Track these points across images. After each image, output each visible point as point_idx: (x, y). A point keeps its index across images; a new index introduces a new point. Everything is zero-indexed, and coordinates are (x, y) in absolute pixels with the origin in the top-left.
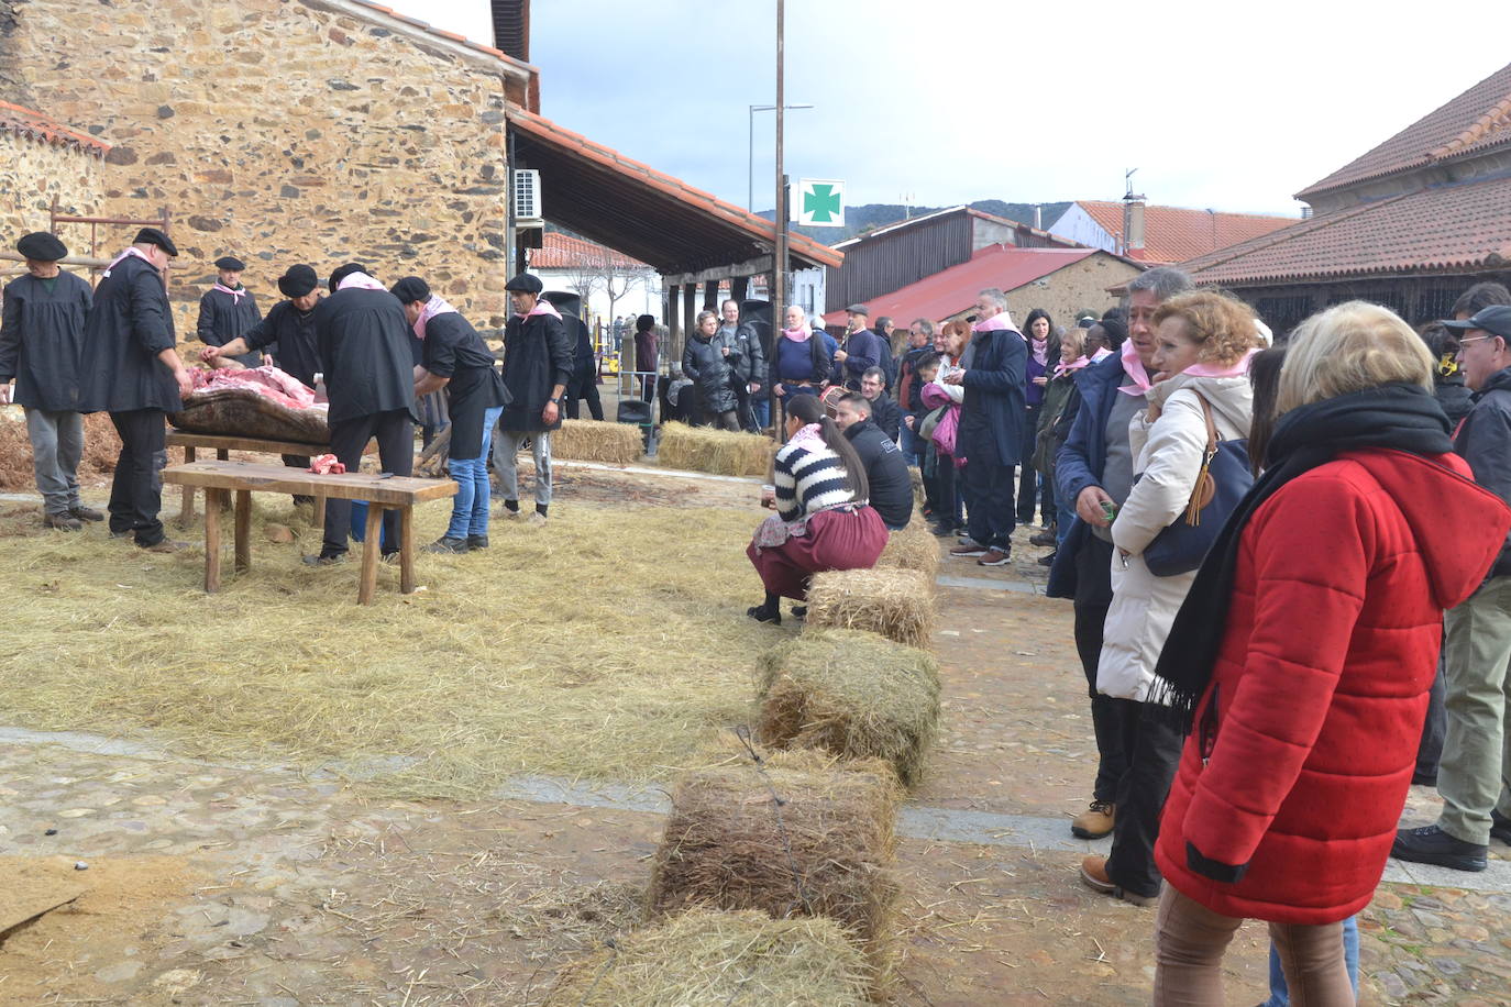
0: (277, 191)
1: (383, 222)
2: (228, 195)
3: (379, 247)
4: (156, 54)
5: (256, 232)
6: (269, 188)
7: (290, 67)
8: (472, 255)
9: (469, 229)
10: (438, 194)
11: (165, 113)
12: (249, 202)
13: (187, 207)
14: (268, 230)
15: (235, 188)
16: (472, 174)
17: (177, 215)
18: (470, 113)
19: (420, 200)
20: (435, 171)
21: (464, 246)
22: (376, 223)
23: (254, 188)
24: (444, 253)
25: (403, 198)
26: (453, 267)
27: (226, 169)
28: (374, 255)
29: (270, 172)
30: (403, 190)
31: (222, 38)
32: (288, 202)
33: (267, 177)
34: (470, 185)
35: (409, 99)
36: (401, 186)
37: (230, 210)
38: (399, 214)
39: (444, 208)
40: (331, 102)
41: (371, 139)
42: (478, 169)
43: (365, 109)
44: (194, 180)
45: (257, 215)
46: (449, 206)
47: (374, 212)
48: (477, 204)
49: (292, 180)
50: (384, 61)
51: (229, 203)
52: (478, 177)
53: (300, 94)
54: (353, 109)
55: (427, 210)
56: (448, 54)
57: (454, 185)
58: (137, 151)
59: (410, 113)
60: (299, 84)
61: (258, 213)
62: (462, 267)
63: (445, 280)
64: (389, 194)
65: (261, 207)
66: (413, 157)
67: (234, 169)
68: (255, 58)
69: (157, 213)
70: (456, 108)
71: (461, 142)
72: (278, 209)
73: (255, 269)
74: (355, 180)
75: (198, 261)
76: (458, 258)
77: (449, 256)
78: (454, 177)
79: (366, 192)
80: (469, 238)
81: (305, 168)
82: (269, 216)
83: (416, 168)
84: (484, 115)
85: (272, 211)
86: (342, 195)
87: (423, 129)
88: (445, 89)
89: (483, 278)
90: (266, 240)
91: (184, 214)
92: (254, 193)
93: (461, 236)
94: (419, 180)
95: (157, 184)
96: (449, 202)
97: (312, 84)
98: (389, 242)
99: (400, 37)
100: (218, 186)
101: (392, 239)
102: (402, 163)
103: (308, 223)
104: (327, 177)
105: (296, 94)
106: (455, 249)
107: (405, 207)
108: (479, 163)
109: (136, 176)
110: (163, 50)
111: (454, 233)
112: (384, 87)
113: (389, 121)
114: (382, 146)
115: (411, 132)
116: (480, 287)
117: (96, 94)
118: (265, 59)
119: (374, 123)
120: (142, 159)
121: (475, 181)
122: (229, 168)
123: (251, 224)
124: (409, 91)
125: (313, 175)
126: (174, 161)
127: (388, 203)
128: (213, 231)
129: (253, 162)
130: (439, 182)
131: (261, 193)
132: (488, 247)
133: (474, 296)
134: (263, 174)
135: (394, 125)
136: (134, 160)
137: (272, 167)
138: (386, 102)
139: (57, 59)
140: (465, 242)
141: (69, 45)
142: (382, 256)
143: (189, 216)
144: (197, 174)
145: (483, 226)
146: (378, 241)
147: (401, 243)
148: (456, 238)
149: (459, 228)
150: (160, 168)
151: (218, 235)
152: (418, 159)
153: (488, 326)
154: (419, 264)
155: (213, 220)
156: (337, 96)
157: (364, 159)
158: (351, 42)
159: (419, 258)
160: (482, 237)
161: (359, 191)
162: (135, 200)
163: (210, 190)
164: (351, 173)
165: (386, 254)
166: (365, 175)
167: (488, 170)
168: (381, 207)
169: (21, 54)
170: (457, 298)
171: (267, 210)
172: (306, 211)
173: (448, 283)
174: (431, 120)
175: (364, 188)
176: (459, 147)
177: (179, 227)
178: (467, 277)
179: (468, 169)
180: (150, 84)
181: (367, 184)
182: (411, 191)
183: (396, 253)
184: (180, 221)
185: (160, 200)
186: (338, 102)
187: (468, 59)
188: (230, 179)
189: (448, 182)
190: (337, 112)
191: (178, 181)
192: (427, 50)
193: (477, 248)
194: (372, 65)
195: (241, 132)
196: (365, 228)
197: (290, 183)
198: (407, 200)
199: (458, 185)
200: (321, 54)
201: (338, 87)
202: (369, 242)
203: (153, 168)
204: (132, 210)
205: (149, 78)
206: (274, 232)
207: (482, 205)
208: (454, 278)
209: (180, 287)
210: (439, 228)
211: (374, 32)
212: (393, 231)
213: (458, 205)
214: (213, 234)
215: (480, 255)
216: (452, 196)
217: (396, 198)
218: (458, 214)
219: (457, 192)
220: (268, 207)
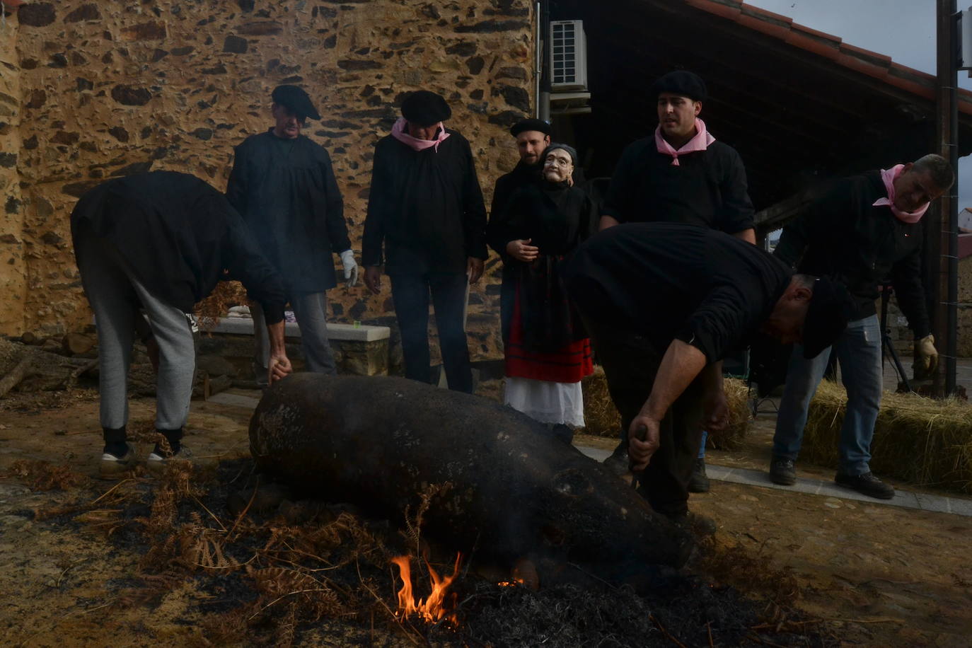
0: (219, 44)
1: (356, 78)
2: (160, 54)
3: (352, 114)
5: (191, 101)
6: (209, 41)
8: (481, 121)
9: (476, 82)
10: (433, 34)
12: (184, 62)
13: (109, 73)
14: (206, 98)
15: (168, 45)
17: (99, 85)
19: (409, 44)
21: (469, 106)
22: (347, 80)
23: (191, 43)
25: (385, 44)
27: (157, 21)
28: (343, 125)
29: (212, 19)
30: (384, 32)
32: (232, 59)
33: (207, 27)
34: (479, 17)
36: (382, 26)
37: (161, 75)
38: (379, 66)
39: (442, 54)
44: (120, 38)
45: (193, 80)
46: (449, 51)
47: (345, 64)
48: (488, 45)
49: (238, 28)
51: (161, 66)
52: (491, 5)
55: (418, 58)
57: (456, 19)
58: (56, 7)
61: (196, 76)
64: (367, 37)
65: (199, 68)
67: (166, 20)
69: (76, 85)
72: (220, 69)
73: (190, 152)
74: (321, 23)
75: (121, 145)
76: (461, 124)
78: (456, 9)
79: (334, 37)
80: (477, 94)
81: (255, 11)
82: (209, 80)
86: (303, 45)
89: (495, 153)
90: (205, 112)
91: (106, 83)
92: (191, 49)
93: (465, 93)
94: (407, 16)
95: (77, 47)
96: (450, 45)
98: (364, 106)
100: (147, 43)
101: (369, 103)
103: (258, 85)
104: (283, 21)
107: (387, 55)
109: (53, 38)
111: (455, 89)
116: (493, 167)
120: (60, 16)
121: (487, 12)
122: (161, 19)
123: (185, 91)
125: (265, 19)
126: (97, 16)
127: (364, 51)
128: (141, 104)
129: (191, 7)
130: (435, 16)
131: (198, 46)
132: (503, 106)
134: (203, 23)
136: (51, 18)
137: (212, 13)
140: (471, 101)
142: (355, 127)
143: (112, 87)
144: (124, 30)
145: (497, 77)
146: (350, 105)
147: (382, 107)
148: (457, 95)
149: (463, 82)
150: (82, 27)
151: (147, 109)
155: (141, 90)
160: (495, 92)
161: (326, 36)
162: (52, 70)
163: (137, 50)
164: (314, 13)
165: (359, 124)
166: (334, 13)
168: (354, 57)
171: (205, 72)
172: (255, 69)
175: (332, 32)
177: (100, 102)
181: (335, 25)
182: (396, 33)
183: (374, 121)
184: (102, 94)
185: (80, 68)
188: (160, 32)
189: (447, 15)
191: (101, 40)
193: (489, 109)
196: (332, 88)
197: (235, 32)
198: (390, 45)
199: (462, 18)
202: (338, 107)
203: (73, 26)
204: (48, 83)
206: (214, 101)
207: (496, 46)
209: (98, 180)
210: (435, 83)
212: (369, 90)
214: (141, 108)
215: (493, 120)
216: (454, 35)
217: (375, 44)
218: (462, 60)
219: (461, 29)
220: (207, 67)
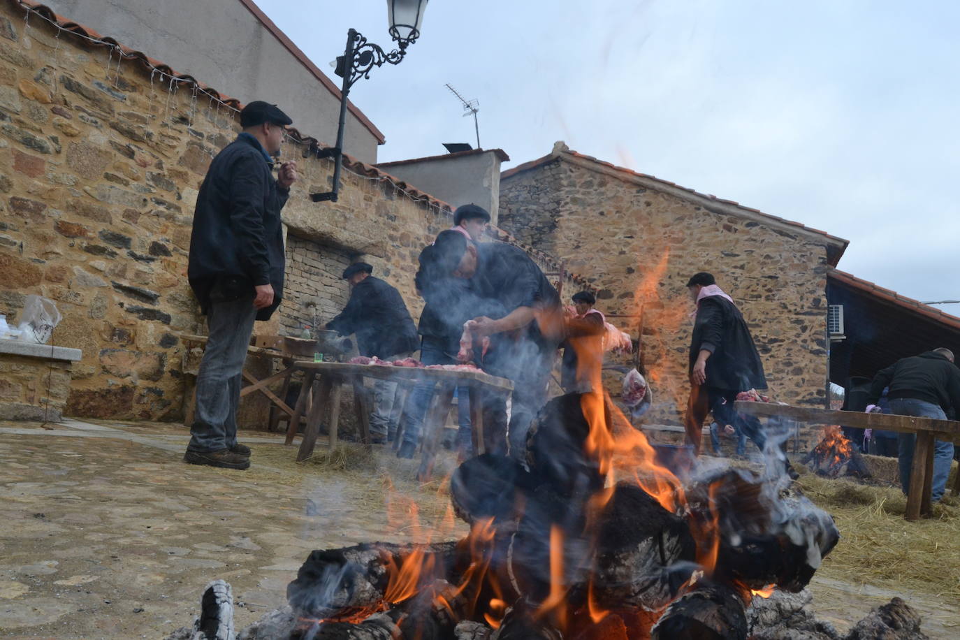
2: (661, 315)
4: (628, 239)
5: (675, 336)
7: (699, 245)
8: (806, 352)
9: (805, 336)
10: (785, 315)
11: (630, 271)
14: (683, 335)
15: (665, 312)
16: (807, 304)
17: (632, 326)
18: (806, 268)
19: (774, 319)
20: (783, 301)
21: (802, 346)
23: (676, 312)
24: (789, 350)
25: (763, 318)
26: (794, 359)
27: (660, 301)
30: (763, 313)
31: (663, 230)
34: (806, 309)
35: (769, 261)
36: (762, 311)
37: (662, 324)
38: (761, 326)
39: (788, 324)
40: (722, 264)
41: (745, 283)
42: (811, 300)
43: (742, 267)
46: (792, 322)
48: (810, 321)
50: (755, 240)
51: (662, 320)
52: (811, 305)
53: (706, 259)
54: (736, 267)
55: (778, 325)
56: (793, 235)
57: (795, 310)
58: (613, 292)
59: (769, 269)
60: (704, 254)
61: (678, 325)
62: (799, 359)
63: (788, 366)
64: (756, 315)
65: (679, 322)
66: (770, 294)
67: (665, 301)
68: (681, 240)
70: (797, 265)
71: (800, 285)
73: (674, 357)
76: (798, 354)
77: (790, 352)
78: (796, 306)
80: (805, 341)
82: (684, 327)
83: (772, 300)
84: (815, 269)
85: (686, 325)
87: (777, 278)
88: (792, 254)
89: (812, 365)
90: (682, 340)
91: (636, 325)
93: (799, 340)
94: (773, 307)
95: (623, 309)
96: (792, 320)
97: (713, 254)
99: (764, 226)
100: (656, 310)
102: (763, 297)
105: (702, 259)
106: (796, 348)
107: (764, 322)
108: (811, 297)
109: (612, 304)
110: (631, 237)
111: (794, 338)
112: (754, 254)
113: (756, 274)
114: (752, 288)
115: (770, 280)
116: (811, 371)
117: (594, 261)
118: (686, 241)
119: (747, 275)
120: (616, 296)
121: (809, 307)
123: (673, 331)
124: (768, 257)
126: (632, 297)
127: (755, 320)
129: (676, 297)
130: (786, 308)
131: (680, 314)
132: (816, 347)
133: (807, 377)
134: (682, 304)
135: (759, 276)
136: (611, 296)
138: (755, 263)
139: (576, 244)
140: (802, 344)
141: (582, 236)
143: (638, 327)
144: (645, 304)
145: (813, 334)
147: (762, 344)
148: (796, 341)
149: (798, 336)
150: (625, 300)
151: (655, 337)
152: (773, 295)
153: (815, 395)
154: (771, 356)
155: (652, 329)
156: (727, 260)
157: (741, 296)
158: (736, 230)
159: (772, 353)
160: (812, 341)
163: (651, 313)
167: (817, 301)
169: (557, 242)
170: (796, 378)
173: (791, 369)
174: (782, 273)
176: (799, 288)
178: (802, 365)
179: (805, 300)
180: (623, 256)
184: (634, 329)
186: (727, 263)
187: (806, 237)
188: (662, 306)
189: (792, 308)
190: (725, 268)
191: (634, 307)
192: (781, 233)
193: (810, 348)
194: (747, 243)
195: (670, 281)
198: (766, 318)
199: (799, 309)
200: (718, 237)
201: (727, 255)
203: (621, 300)
205: (622, 253)
207: (813, 322)
208: (795, 365)
210: (785, 335)
211: (748, 225)
213: (798, 322)
214: (652, 337)
215: (811, 352)
216: (794, 316)
217: (759, 317)
218: (798, 327)
219: (797, 314)
220: (683, 322)
